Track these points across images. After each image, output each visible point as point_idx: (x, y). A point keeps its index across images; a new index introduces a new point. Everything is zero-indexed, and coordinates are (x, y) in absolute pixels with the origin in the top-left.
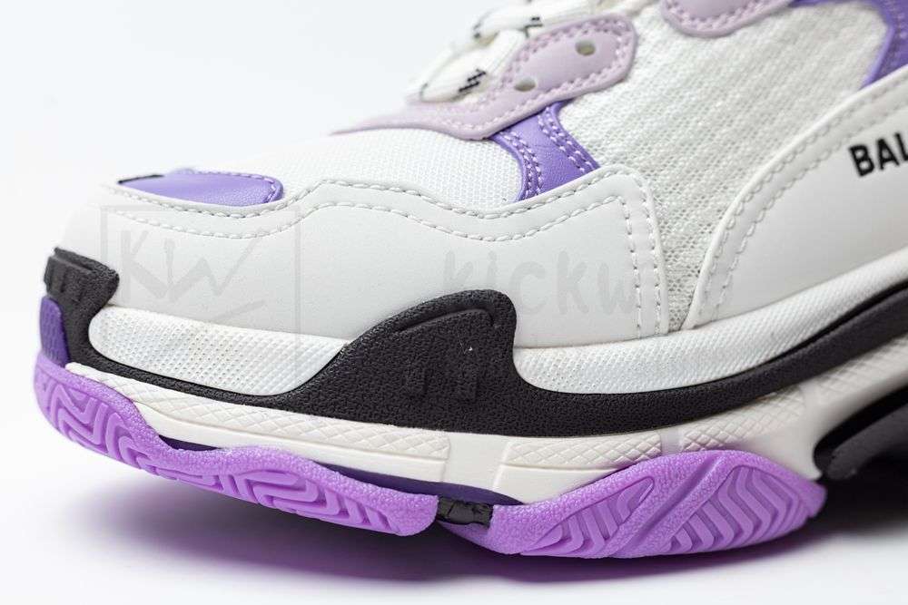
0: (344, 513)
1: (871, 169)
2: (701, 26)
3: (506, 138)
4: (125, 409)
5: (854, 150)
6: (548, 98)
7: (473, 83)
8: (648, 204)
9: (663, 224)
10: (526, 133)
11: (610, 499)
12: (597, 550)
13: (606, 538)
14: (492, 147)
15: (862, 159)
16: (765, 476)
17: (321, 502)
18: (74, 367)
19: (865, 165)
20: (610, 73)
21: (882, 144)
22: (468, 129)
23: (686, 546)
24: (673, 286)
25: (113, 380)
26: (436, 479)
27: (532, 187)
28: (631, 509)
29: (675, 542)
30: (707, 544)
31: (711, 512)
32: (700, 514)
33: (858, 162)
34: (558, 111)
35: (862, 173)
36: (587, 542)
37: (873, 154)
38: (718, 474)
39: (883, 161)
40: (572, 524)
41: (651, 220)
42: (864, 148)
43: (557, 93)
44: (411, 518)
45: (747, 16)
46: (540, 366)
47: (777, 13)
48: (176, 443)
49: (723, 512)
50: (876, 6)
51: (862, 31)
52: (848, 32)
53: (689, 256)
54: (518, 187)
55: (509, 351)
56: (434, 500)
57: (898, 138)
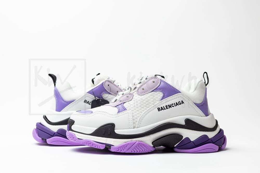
0: (95, 146)
1: (160, 110)
2: (141, 94)
3: (117, 107)
5: (158, 108)
6: (123, 102)
7: (116, 100)
8: (132, 114)
9: (133, 116)
10: (120, 106)
11: (124, 146)
12: (122, 152)
13: (123, 150)
15: (159, 109)
16: (143, 145)
17: (93, 145)
18: (70, 131)
19: (159, 110)
20: (130, 99)
21: (162, 108)
22: (114, 106)
23: (133, 152)
24: (134, 123)
25: (73, 132)
26: (105, 143)
27: (119, 112)
28: (126, 147)
30: (136, 152)
31: (136, 148)
32: (134, 148)
33: (158, 110)
34: (123, 104)
35: (159, 111)
36: (121, 150)
37: (160, 109)
38: (137, 144)
39: (162, 110)
40: (119, 148)
41: (132, 116)
42: (159, 108)
43: (124, 102)
44: (102, 147)
45: (146, 93)
46: (117, 131)
47: (150, 92)
48: (79, 139)
49: (138, 148)
50: (162, 91)
51: (160, 94)
52: (159, 95)
53: (136, 120)
54: (117, 112)
55: (114, 130)
56: (105, 145)
57: (164, 107)
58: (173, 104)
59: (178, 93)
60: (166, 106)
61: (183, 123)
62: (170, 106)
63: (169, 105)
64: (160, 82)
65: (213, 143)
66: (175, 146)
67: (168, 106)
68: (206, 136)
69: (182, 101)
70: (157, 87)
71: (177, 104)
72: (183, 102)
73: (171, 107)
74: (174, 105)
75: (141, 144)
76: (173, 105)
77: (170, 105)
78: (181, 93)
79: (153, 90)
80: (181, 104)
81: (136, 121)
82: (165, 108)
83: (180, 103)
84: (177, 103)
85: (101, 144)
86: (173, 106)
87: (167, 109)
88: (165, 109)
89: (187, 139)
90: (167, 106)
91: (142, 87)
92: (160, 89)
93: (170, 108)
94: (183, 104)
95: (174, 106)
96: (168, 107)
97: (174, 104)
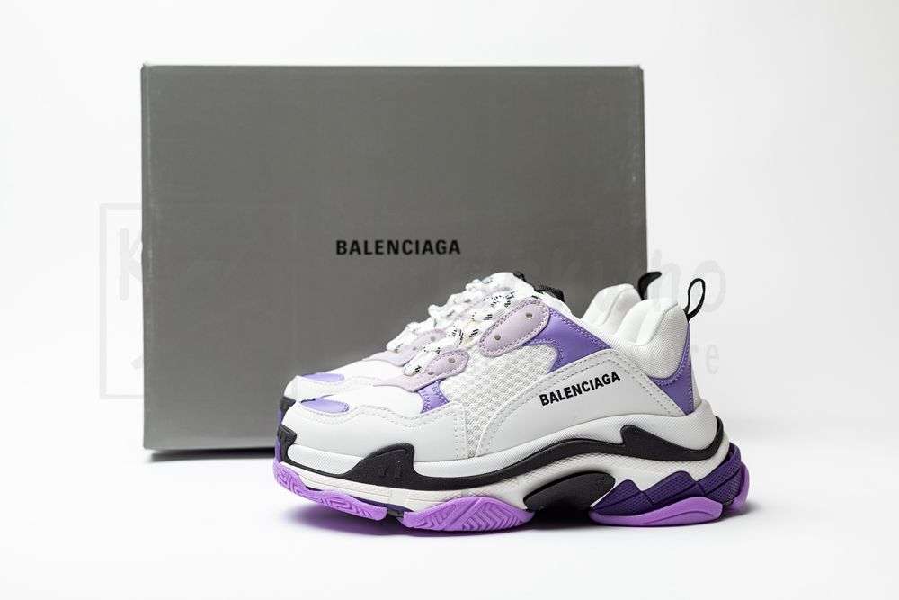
0: (358, 512)
1: (548, 402)
2: (490, 353)
3: (420, 392)
4: (295, 476)
5: (541, 396)
6: (437, 377)
7: (417, 370)
8: (463, 415)
9: (467, 422)
10: (428, 389)
11: (440, 511)
12: (437, 527)
13: (440, 524)
14: (416, 394)
15: (544, 400)
16: (498, 507)
17: (351, 508)
18: (283, 463)
19: (545, 401)
20: (459, 369)
21: (552, 394)
22: (410, 388)
23: (468, 528)
24: (470, 442)
25: (293, 468)
26: (386, 502)
27: (426, 409)
28: (448, 514)
29: (464, 527)
30: (476, 528)
31: (475, 516)
32: (472, 518)
33: (542, 400)
34: (439, 383)
35: (544, 404)
36: (433, 524)
37: (549, 398)
38: (479, 504)
39: (552, 400)
40: (427, 519)
41: (464, 421)
42: (545, 396)
43: (440, 376)
44: (379, 515)
45: (507, 349)
46: (421, 468)
47: (518, 348)
48: (310, 489)
49: (481, 518)
50: (553, 345)
51: (546, 354)
52: (543, 355)
53: (476, 432)
54: (421, 409)
55: (411, 462)
56: (385, 509)
57: (558, 392)
58: (587, 383)
59: (601, 349)
60: (566, 390)
61: (617, 438)
62: (577, 390)
63: (573, 387)
64: (547, 317)
65: (705, 496)
66: (592, 506)
67: (571, 390)
68: (684, 476)
69: (614, 373)
70: (538, 330)
71: (598, 383)
72: (615, 377)
73: (580, 393)
74: (589, 386)
75: (494, 505)
76: (586, 386)
77: (578, 385)
78: (609, 348)
79: (526, 339)
80: (609, 382)
81: (478, 437)
82: (563, 395)
83: (608, 379)
84: (597, 379)
85: (374, 507)
86: (585, 390)
87: (568, 397)
88: (561, 399)
89: (629, 484)
90: (569, 388)
91: (494, 333)
92: (547, 338)
93: (576, 395)
94: (616, 381)
95: (589, 389)
96: (572, 393)
97: (591, 381)
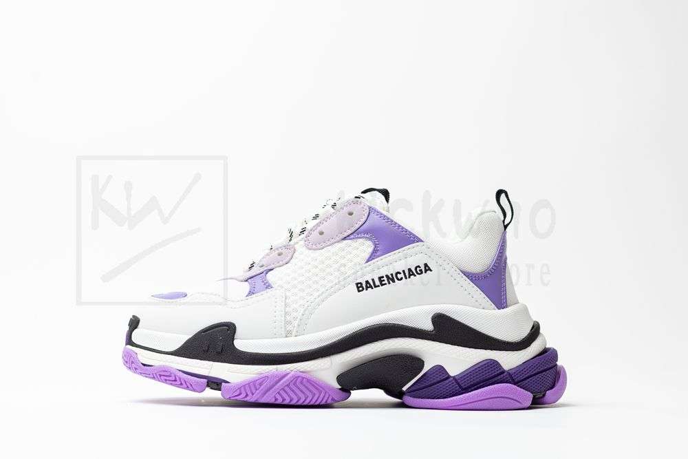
1: (363, 290)
2: (314, 246)
3: (249, 280)
4: (134, 356)
5: (357, 284)
6: (266, 268)
8: (284, 299)
9: (286, 305)
10: (257, 278)
11: (254, 382)
12: (250, 399)
13: (253, 394)
14: (246, 283)
15: (359, 287)
16: (309, 381)
18: (128, 346)
19: (361, 289)
20: (284, 262)
21: (367, 282)
22: (242, 278)
23: (280, 401)
24: (288, 323)
26: (206, 375)
27: (251, 293)
28: (261, 384)
29: (276, 400)
30: (286, 402)
31: (287, 389)
32: (283, 389)
33: (358, 288)
34: (267, 273)
35: (359, 291)
36: (247, 395)
37: (364, 285)
38: (290, 377)
39: (367, 288)
40: (242, 389)
41: (283, 304)
42: (361, 283)
43: (270, 267)
44: (198, 385)
45: (329, 243)
46: (241, 344)
47: (338, 242)
48: (144, 365)
49: (293, 391)
50: (370, 239)
51: (366, 247)
52: (361, 248)
53: (295, 314)
54: (247, 293)
55: (233, 339)
56: (205, 381)
57: (373, 280)
58: (400, 273)
59: (413, 242)
60: (380, 278)
61: (428, 326)
62: (391, 279)
63: (387, 276)
64: (366, 215)
65: (515, 384)
66: (404, 389)
67: (385, 278)
68: (493, 364)
69: (426, 265)
70: (357, 226)
71: (411, 273)
72: (427, 268)
73: (394, 281)
74: (402, 275)
75: (303, 381)
76: (399, 276)
77: (392, 275)
78: (422, 241)
79: (346, 234)
80: (422, 273)
81: (295, 318)
82: (377, 283)
83: (421, 270)
84: (410, 270)
85: (196, 378)
86: (398, 279)
87: (382, 285)
88: (375, 287)
89: (439, 369)
90: (383, 277)
91: (319, 229)
92: (366, 232)
93: (389, 283)
94: (428, 272)
95: (402, 279)
96: (386, 282)
97: (404, 271)
